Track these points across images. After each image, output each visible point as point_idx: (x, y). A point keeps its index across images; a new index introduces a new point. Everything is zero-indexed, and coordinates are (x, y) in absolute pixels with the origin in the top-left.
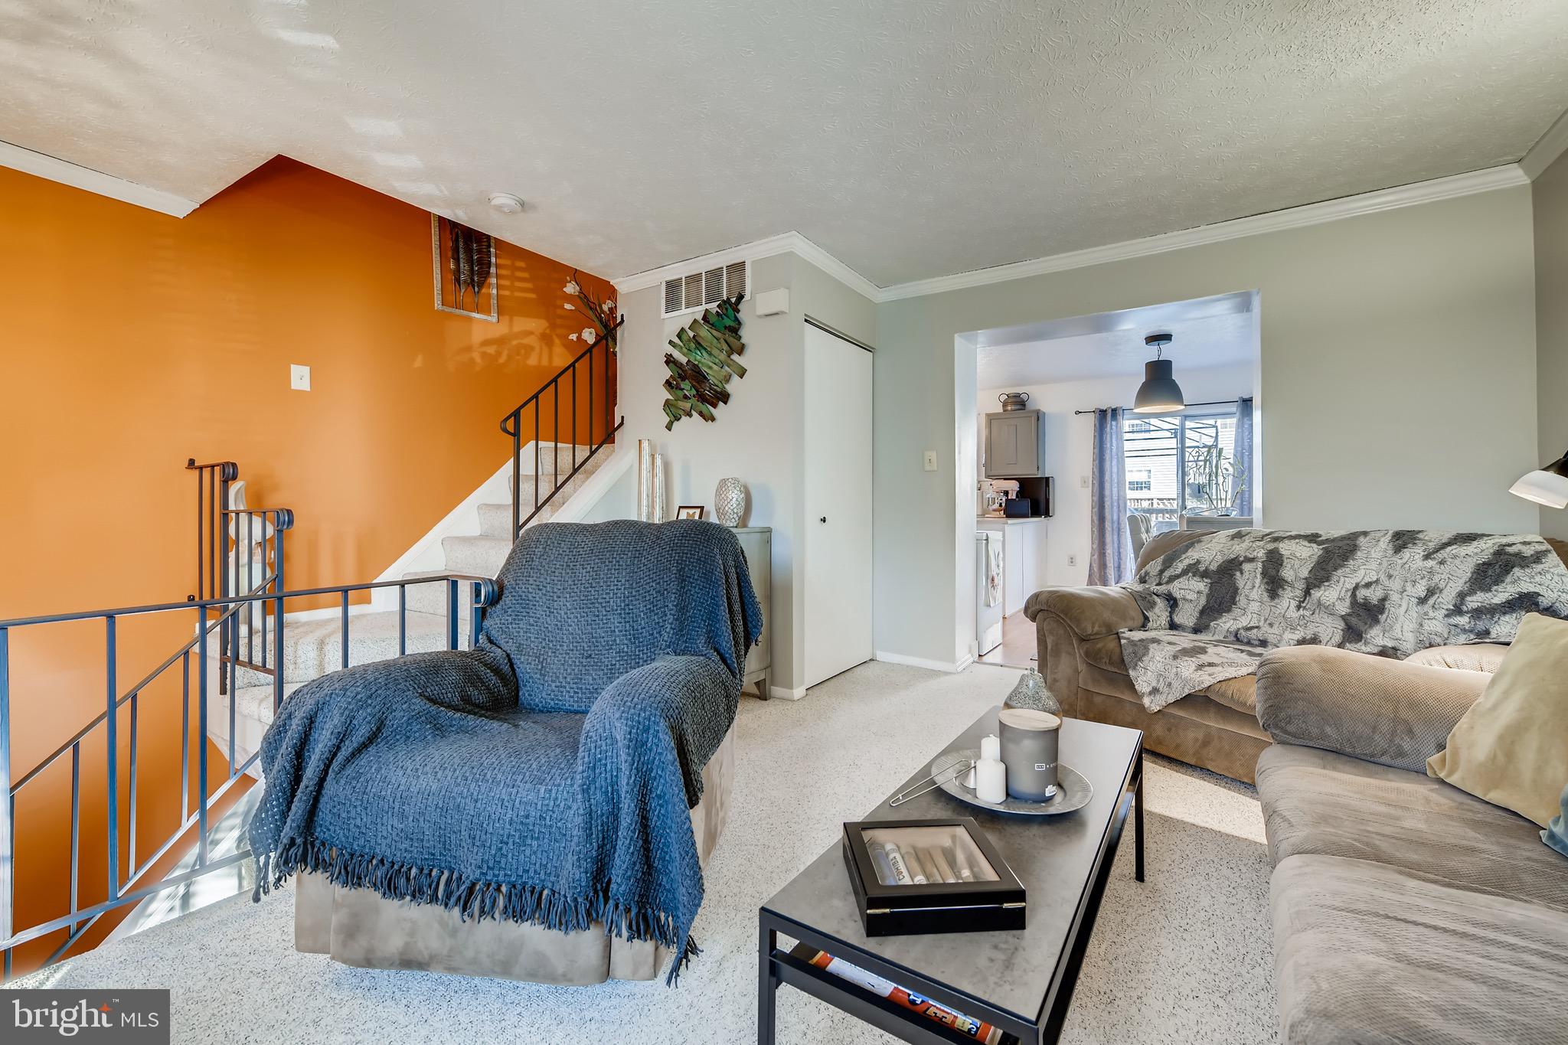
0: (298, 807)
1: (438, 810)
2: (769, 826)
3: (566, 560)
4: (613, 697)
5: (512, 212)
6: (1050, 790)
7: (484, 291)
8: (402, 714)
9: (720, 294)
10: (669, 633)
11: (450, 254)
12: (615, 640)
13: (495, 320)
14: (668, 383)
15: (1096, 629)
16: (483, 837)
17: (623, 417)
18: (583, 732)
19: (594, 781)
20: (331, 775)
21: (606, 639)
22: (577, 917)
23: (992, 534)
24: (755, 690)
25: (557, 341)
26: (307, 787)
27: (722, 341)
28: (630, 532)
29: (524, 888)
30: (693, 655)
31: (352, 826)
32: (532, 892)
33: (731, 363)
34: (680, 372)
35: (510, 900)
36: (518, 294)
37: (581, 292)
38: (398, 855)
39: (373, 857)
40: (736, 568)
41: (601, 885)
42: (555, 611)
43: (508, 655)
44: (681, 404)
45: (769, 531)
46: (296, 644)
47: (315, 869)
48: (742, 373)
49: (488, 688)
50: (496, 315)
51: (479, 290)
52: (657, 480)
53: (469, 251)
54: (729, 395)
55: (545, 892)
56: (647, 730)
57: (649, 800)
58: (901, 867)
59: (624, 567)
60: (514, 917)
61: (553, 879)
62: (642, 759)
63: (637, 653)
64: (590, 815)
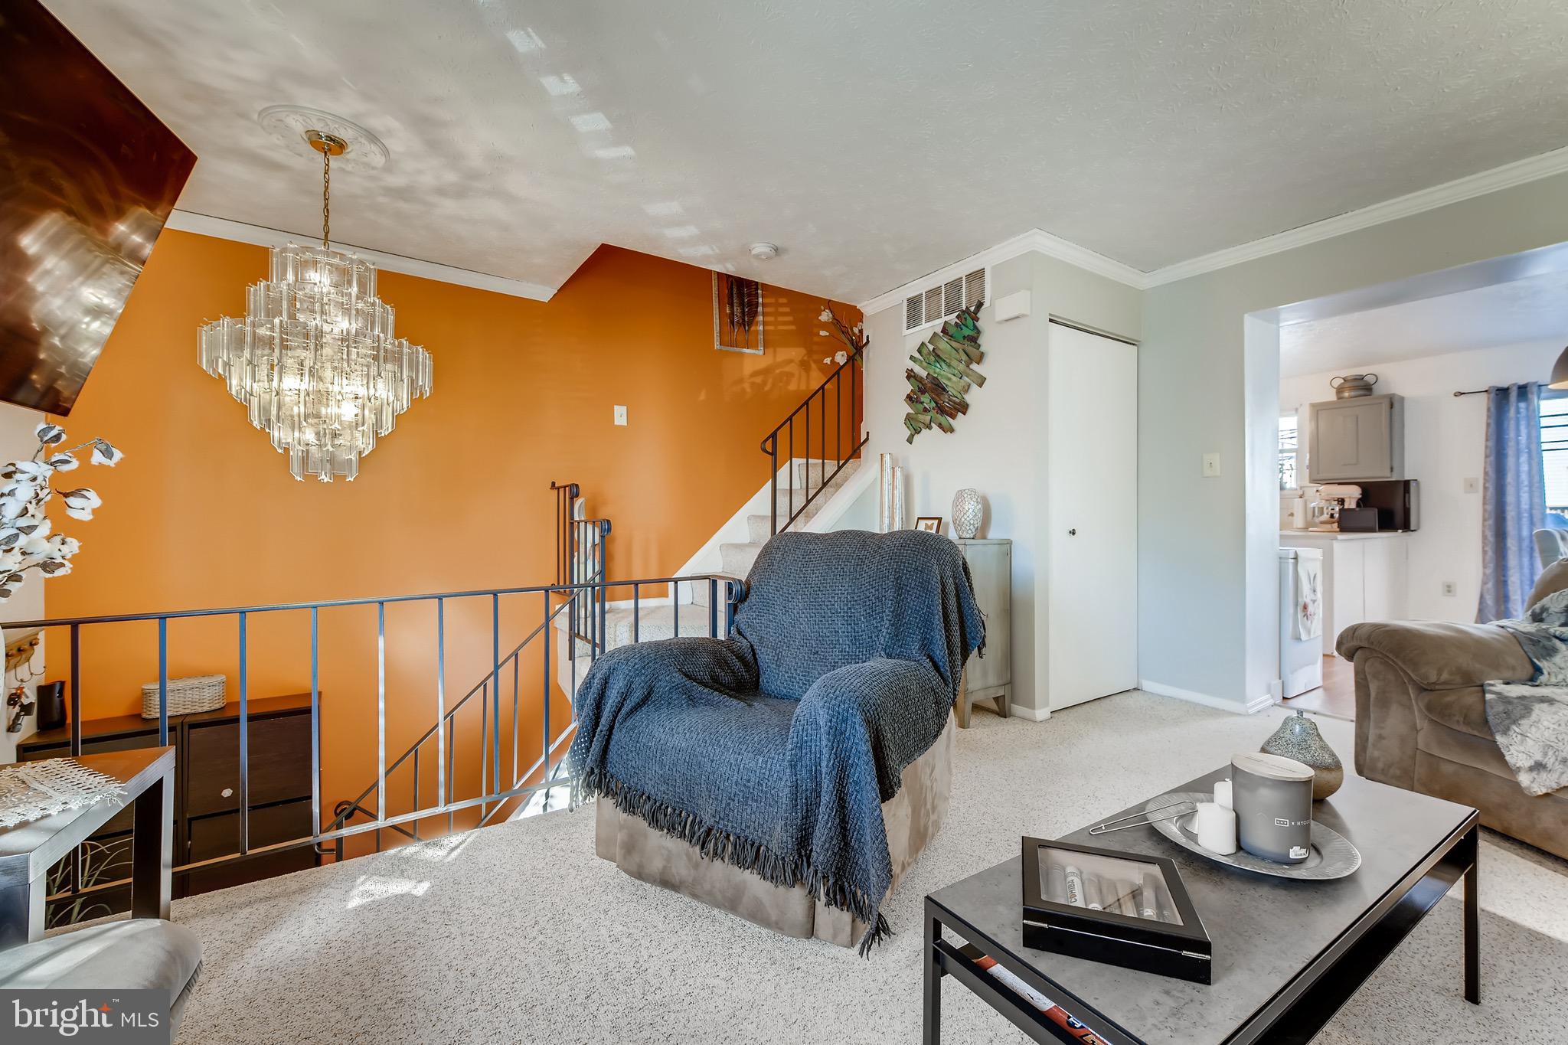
0: (596, 746)
1: (686, 764)
2: (988, 840)
3: (799, 566)
4: (819, 688)
5: (769, 258)
6: (1296, 852)
7: (753, 328)
8: (665, 684)
9: (960, 304)
10: (885, 637)
11: (726, 301)
12: (838, 640)
13: (761, 353)
14: (909, 398)
15: (1445, 676)
16: (717, 792)
17: (868, 433)
18: (795, 715)
19: (800, 759)
20: (617, 725)
21: (831, 638)
22: (785, 874)
23: (1303, 552)
24: (994, 706)
25: (814, 366)
26: (601, 731)
27: (961, 351)
28: (855, 541)
29: (746, 840)
30: (907, 660)
31: (629, 766)
32: (752, 845)
33: (970, 372)
34: (920, 386)
35: (735, 848)
36: (781, 328)
37: (834, 318)
38: (659, 795)
39: (643, 794)
40: (955, 578)
41: (806, 851)
42: (790, 610)
43: (752, 646)
44: (921, 417)
45: (1009, 543)
46: (616, 625)
47: (607, 794)
48: (981, 382)
49: (733, 672)
50: (762, 348)
51: (749, 328)
52: (896, 492)
53: (741, 296)
54: (968, 405)
55: (762, 848)
56: (845, 721)
57: (846, 784)
58: (1077, 891)
59: (848, 574)
60: (739, 864)
61: (767, 837)
62: (841, 746)
63: (857, 653)
64: (796, 788)
